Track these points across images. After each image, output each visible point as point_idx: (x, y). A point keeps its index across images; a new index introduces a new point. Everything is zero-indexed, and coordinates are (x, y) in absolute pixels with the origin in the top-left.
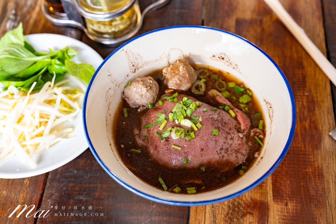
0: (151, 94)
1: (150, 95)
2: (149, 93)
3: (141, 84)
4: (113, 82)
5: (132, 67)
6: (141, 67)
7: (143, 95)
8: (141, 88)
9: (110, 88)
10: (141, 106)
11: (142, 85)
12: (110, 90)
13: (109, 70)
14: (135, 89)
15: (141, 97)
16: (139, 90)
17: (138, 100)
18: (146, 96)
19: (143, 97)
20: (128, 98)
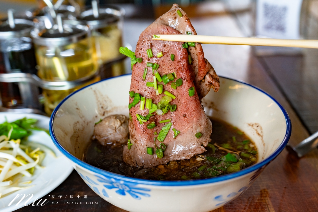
0: (126, 128)
1: (124, 130)
2: (123, 127)
3: (113, 118)
4: (81, 116)
5: (101, 109)
6: (110, 111)
7: (117, 128)
8: (114, 122)
9: (78, 122)
10: (115, 142)
11: (115, 120)
12: (78, 123)
13: (77, 103)
14: (107, 123)
15: (114, 131)
16: (112, 124)
17: (112, 135)
18: (120, 130)
19: (117, 130)
20: (99, 135)
